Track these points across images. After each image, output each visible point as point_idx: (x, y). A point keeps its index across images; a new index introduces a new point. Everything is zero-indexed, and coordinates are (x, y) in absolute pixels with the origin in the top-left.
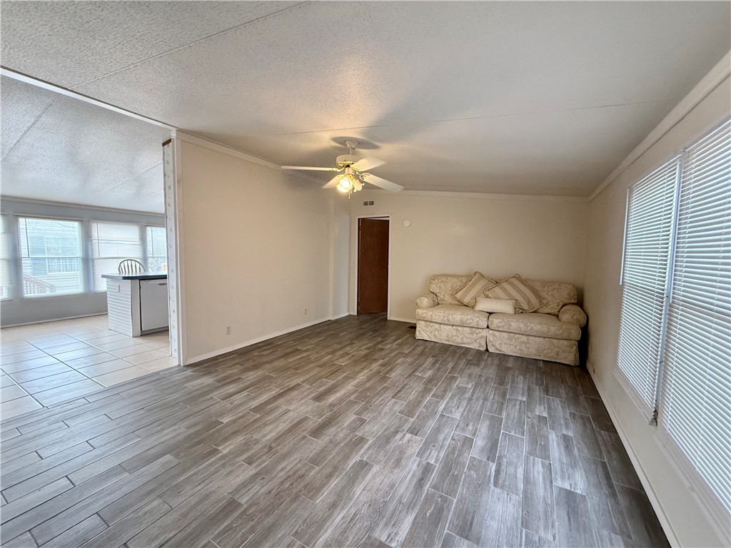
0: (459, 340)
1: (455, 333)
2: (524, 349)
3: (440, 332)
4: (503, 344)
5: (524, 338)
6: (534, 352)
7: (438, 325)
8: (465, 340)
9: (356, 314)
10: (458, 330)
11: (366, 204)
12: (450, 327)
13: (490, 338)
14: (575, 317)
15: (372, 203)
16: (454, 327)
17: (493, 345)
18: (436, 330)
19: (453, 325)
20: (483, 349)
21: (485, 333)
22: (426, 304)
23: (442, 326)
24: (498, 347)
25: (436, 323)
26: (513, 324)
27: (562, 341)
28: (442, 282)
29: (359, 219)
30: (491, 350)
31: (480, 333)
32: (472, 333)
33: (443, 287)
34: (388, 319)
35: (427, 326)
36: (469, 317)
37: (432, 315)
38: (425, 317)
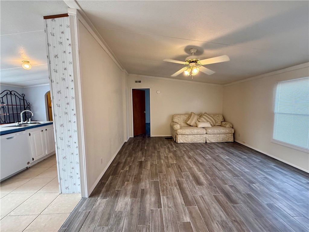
0: (196, 140)
1: (194, 138)
2: (219, 139)
3: (188, 139)
4: (212, 139)
5: (218, 135)
6: (222, 140)
7: (187, 136)
8: (198, 140)
9: (133, 137)
10: (195, 136)
11: (136, 82)
12: (192, 136)
13: (207, 137)
14: (230, 126)
15: (140, 82)
16: (194, 135)
17: (208, 140)
18: (186, 138)
19: (193, 135)
20: (205, 142)
21: (205, 136)
22: (179, 127)
23: (189, 136)
24: (210, 140)
25: (186, 135)
26: (215, 131)
27: (229, 134)
28: (179, 117)
29: (132, 89)
30: (208, 142)
31: (203, 136)
32: (201, 137)
33: (180, 120)
34: (151, 136)
35: (182, 137)
36: (200, 131)
37: (185, 132)
38: (182, 133)
